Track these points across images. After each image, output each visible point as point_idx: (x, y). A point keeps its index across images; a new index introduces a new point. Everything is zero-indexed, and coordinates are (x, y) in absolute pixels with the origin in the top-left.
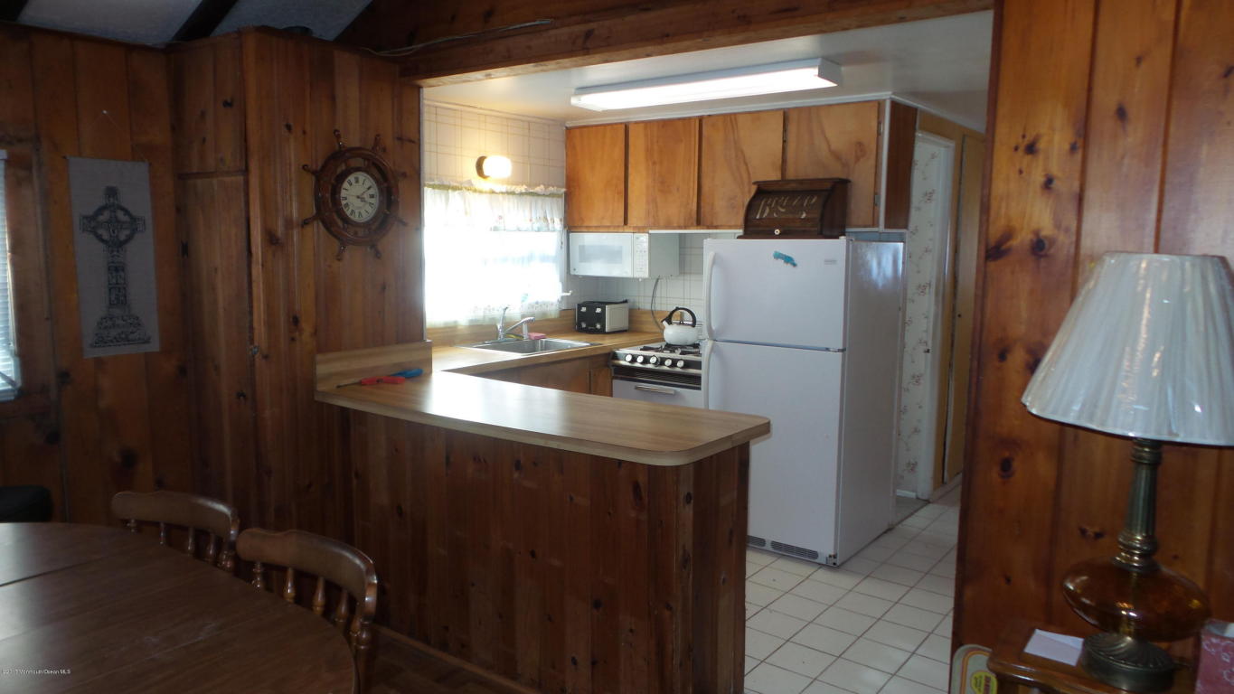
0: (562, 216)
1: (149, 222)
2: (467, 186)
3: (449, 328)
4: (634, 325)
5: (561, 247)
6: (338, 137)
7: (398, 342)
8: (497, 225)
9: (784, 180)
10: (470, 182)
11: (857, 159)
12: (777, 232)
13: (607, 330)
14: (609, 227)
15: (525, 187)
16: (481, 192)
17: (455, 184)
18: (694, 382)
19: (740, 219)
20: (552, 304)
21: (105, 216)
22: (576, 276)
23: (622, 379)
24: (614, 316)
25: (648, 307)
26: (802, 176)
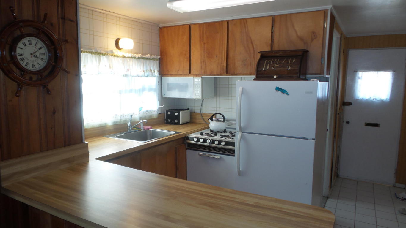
0: (158, 70)
2: (111, 53)
3: (102, 127)
4: (192, 120)
5: (158, 84)
6: (13, 11)
8: (126, 73)
9: (272, 51)
10: (112, 51)
11: (312, 40)
12: (275, 77)
13: (180, 123)
14: (181, 74)
15: (140, 55)
16: (118, 57)
17: (104, 52)
18: (232, 152)
19: (254, 70)
20: (154, 111)
22: (165, 98)
23: (191, 149)
24: (183, 117)
25: (199, 111)
26: (282, 48)
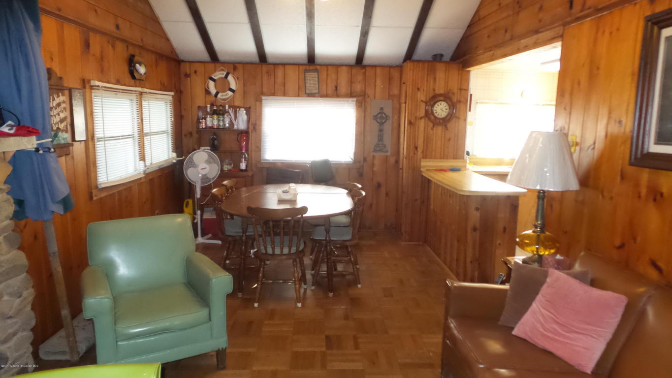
1: (391, 117)
6: (434, 91)
7: (454, 158)
21: (379, 116)
